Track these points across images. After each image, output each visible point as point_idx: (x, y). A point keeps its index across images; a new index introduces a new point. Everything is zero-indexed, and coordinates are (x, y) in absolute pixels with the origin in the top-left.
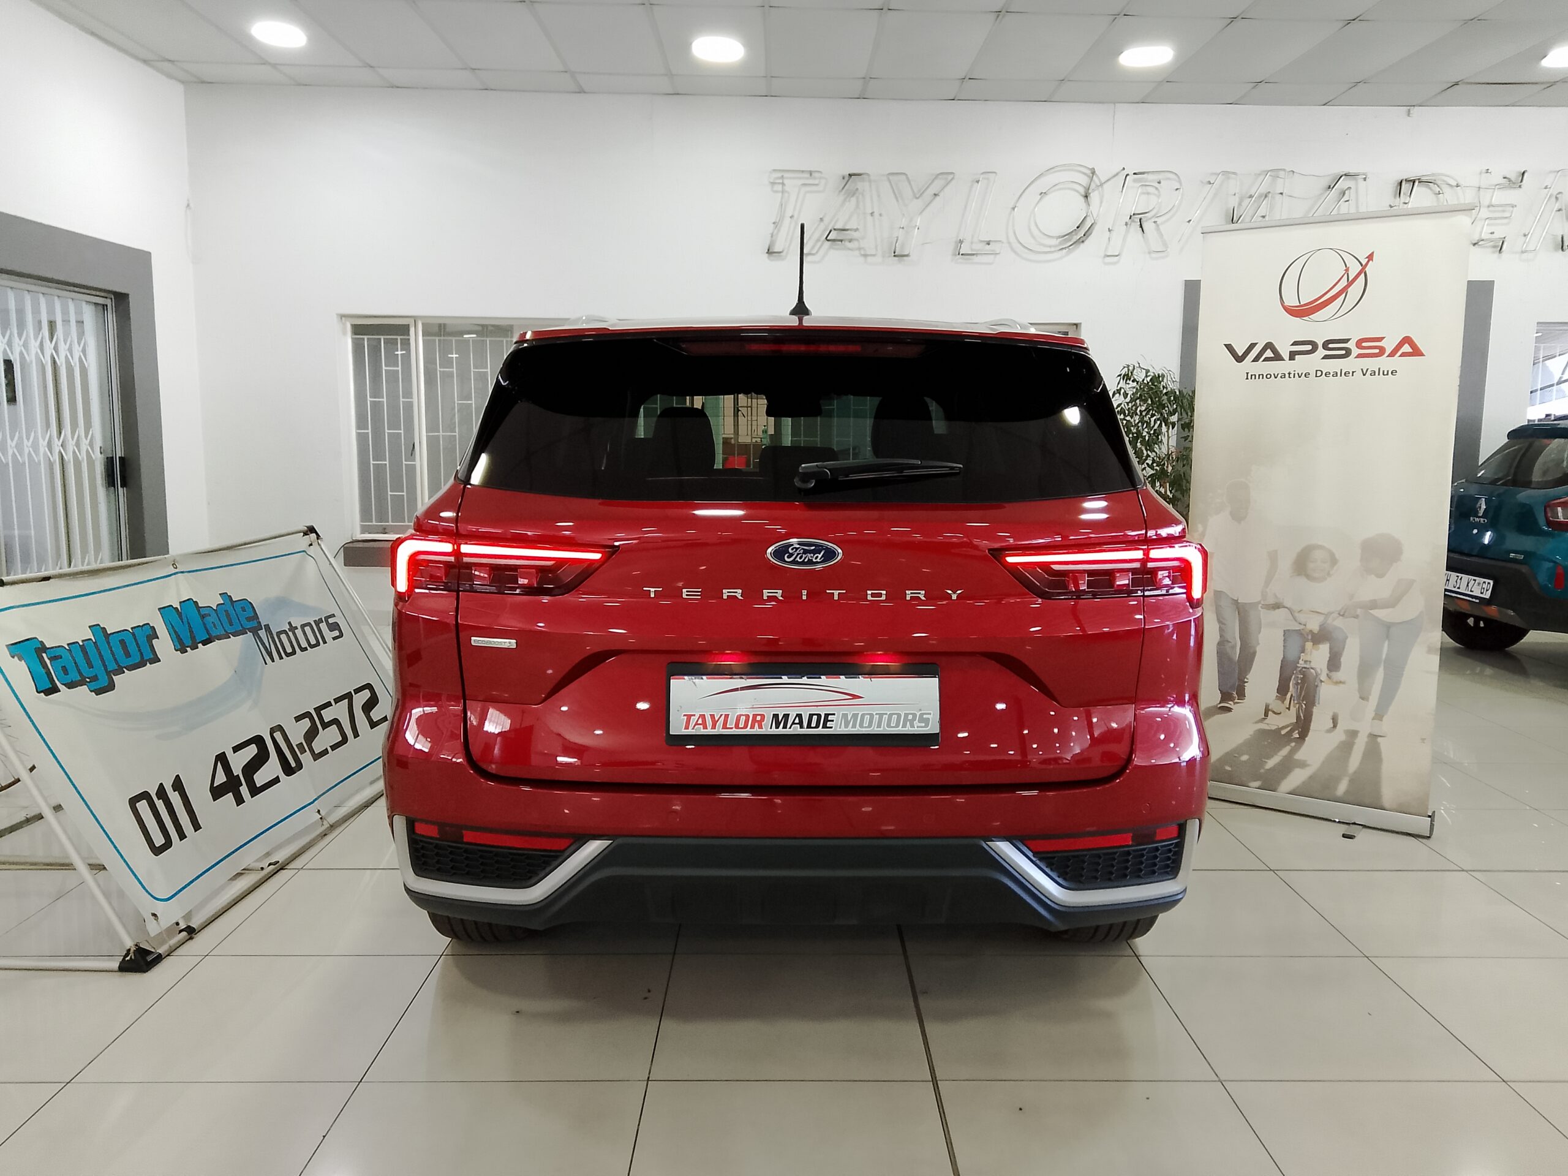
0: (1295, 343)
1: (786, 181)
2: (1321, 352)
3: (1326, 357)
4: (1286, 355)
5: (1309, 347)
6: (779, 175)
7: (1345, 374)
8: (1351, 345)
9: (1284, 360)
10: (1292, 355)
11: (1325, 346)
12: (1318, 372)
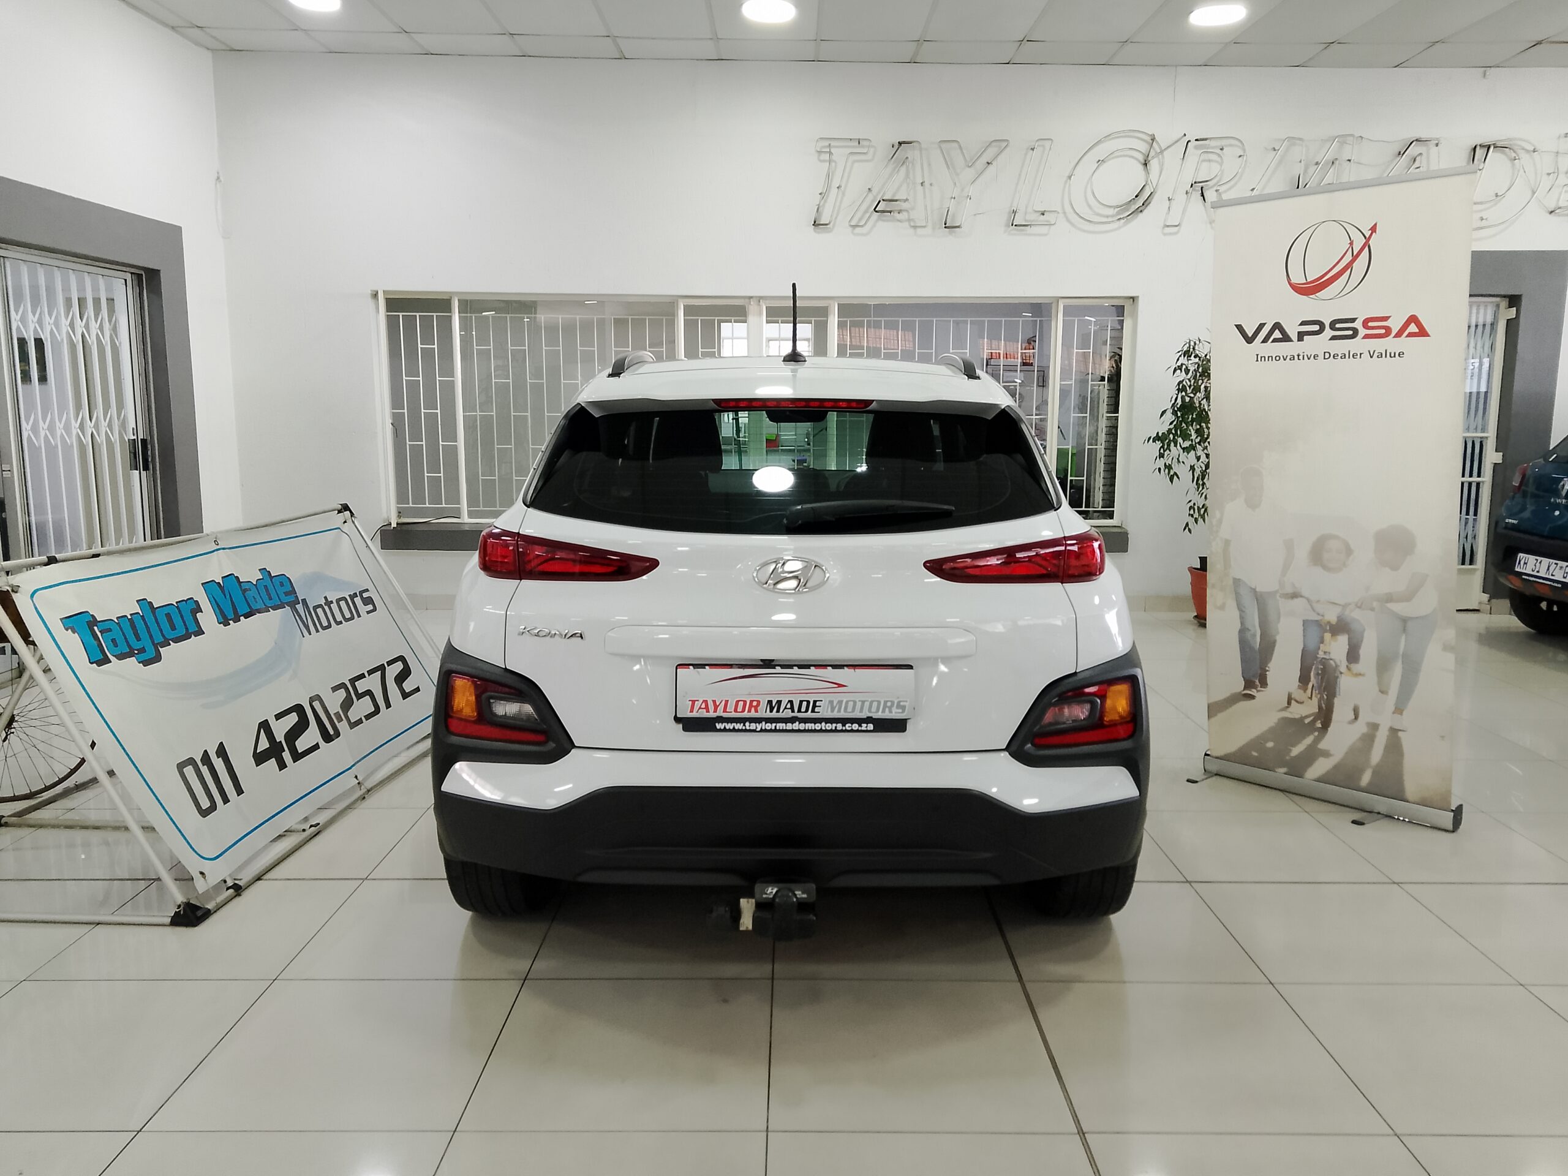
0: (1303, 323)
2: (1328, 333)
3: (1334, 338)
4: (1294, 336)
5: (1316, 328)
7: (1353, 356)
8: (1358, 325)
9: (1292, 341)
10: (1301, 336)
11: (1332, 326)
12: (1326, 354)
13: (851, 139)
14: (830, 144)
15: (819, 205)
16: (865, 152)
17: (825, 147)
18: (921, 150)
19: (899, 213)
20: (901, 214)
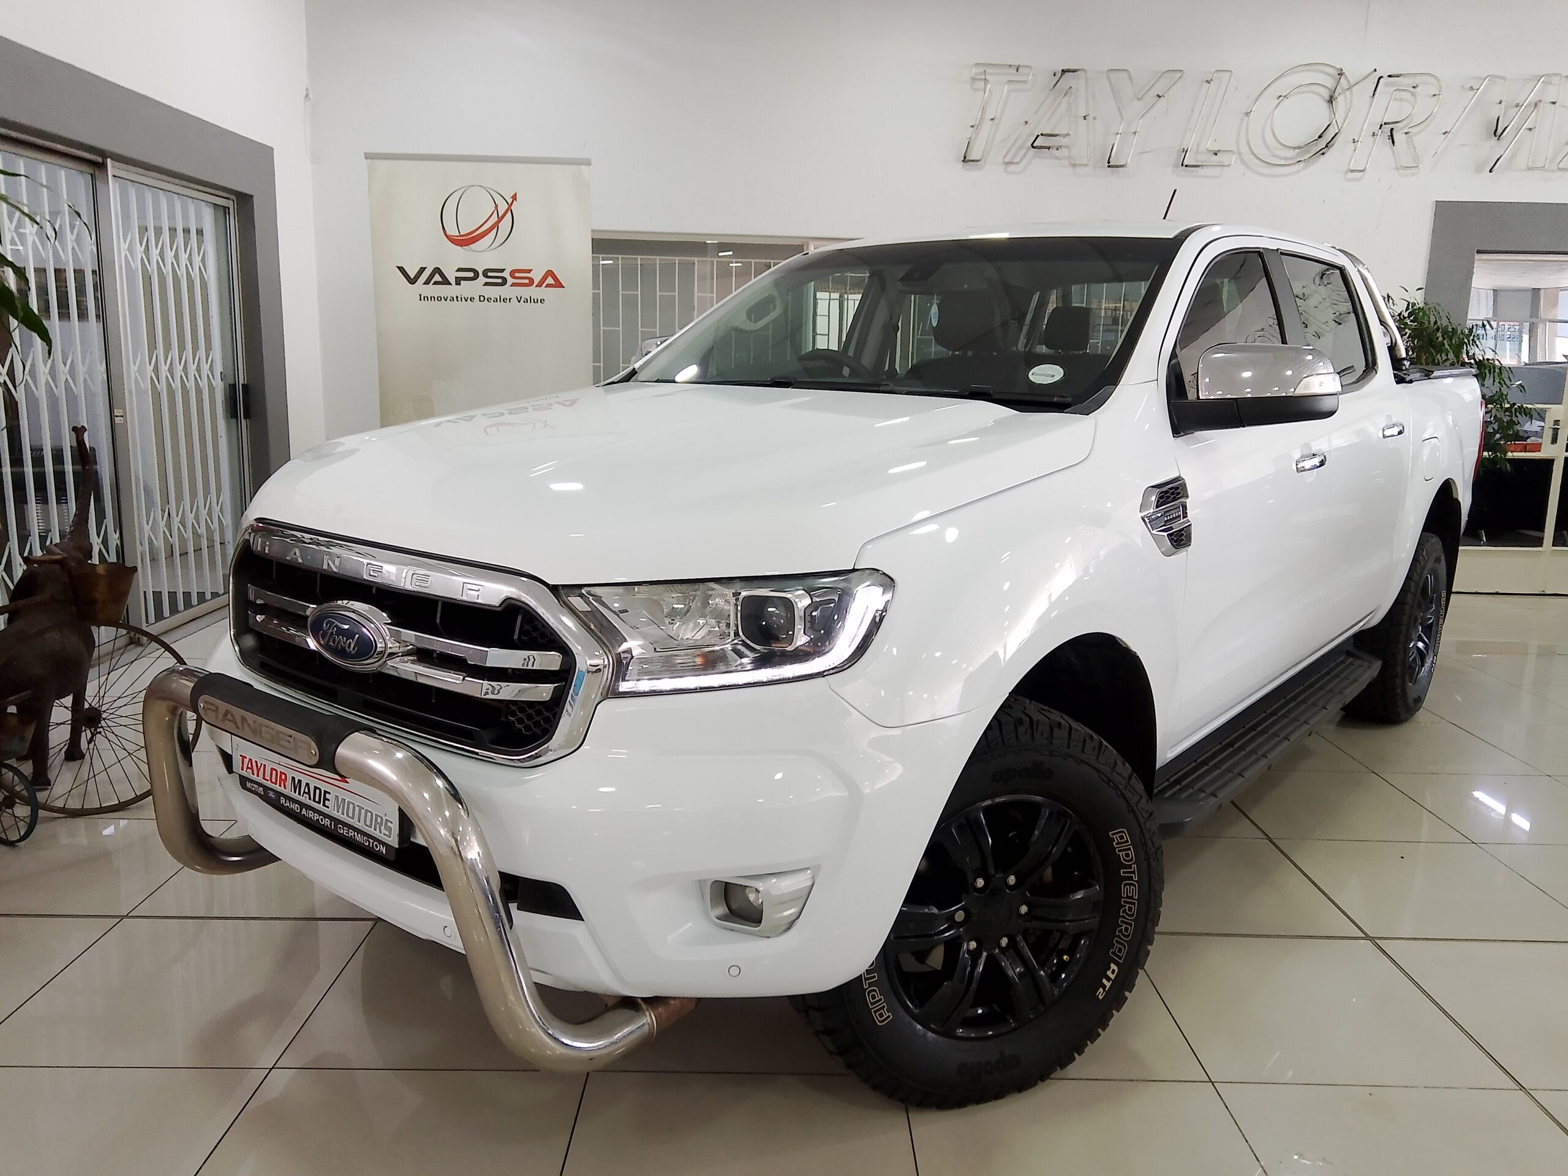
0: (459, 270)
1: (988, 77)
2: (482, 279)
3: (486, 284)
4: (452, 280)
5: (471, 274)
6: (981, 70)
8: (506, 274)
9: (451, 284)
10: (458, 281)
11: (485, 274)
12: (481, 297)
13: (1010, 66)
14: (985, 71)
15: (970, 138)
16: (1025, 80)
17: (980, 74)
18: (1087, 79)
19: (1057, 149)
20: (1060, 150)
